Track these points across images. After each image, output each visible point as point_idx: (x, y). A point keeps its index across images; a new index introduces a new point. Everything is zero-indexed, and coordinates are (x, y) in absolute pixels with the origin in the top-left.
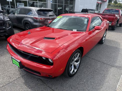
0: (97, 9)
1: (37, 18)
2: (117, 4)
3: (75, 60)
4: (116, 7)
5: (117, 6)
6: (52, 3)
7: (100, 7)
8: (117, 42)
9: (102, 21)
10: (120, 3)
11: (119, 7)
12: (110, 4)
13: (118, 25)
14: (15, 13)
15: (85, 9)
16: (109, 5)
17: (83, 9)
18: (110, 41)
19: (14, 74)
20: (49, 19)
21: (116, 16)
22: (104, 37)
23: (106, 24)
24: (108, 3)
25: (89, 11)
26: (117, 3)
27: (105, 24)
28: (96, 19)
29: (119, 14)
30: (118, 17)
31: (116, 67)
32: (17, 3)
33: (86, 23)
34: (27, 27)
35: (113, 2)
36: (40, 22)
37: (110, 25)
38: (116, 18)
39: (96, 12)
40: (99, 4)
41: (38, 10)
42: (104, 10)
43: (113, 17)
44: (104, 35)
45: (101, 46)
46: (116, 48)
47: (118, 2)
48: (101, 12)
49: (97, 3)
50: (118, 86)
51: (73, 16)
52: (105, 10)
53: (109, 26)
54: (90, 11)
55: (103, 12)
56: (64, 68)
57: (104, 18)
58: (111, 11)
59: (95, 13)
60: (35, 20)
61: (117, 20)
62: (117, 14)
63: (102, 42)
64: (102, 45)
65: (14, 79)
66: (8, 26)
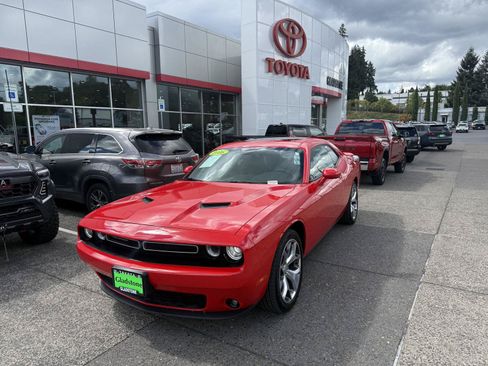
0: (316, 123)
1: (134, 163)
2: (376, 104)
3: (288, 260)
4: (374, 110)
5: (377, 110)
6: (163, 110)
7: (324, 116)
8: (394, 217)
9: (338, 156)
10: (385, 100)
11: (386, 111)
12: (353, 105)
13: (391, 168)
14: (44, 151)
15: (278, 124)
16: (351, 107)
17: (270, 127)
18: (373, 215)
19: (107, 330)
20: (175, 163)
21: (378, 139)
22: (354, 203)
23: (352, 163)
24: (348, 99)
25: (291, 132)
26: (376, 99)
27: (348, 165)
28: (318, 152)
29: (385, 134)
30: (385, 145)
31: (401, 276)
32: (34, 117)
33: (299, 163)
34: (97, 194)
35: (362, 98)
36: (146, 173)
37: (365, 168)
38: (379, 147)
39: (315, 132)
40: (318, 106)
41: (138, 138)
42: (339, 124)
43: (367, 144)
44: (350, 198)
45: (350, 231)
46: (395, 231)
47: (379, 97)
48: (331, 132)
49: (313, 104)
50: (410, 316)
51: (245, 148)
52: (341, 125)
53: (363, 172)
54: (295, 131)
55: (337, 132)
56: (267, 276)
57: (344, 149)
58: (361, 127)
59: (313, 137)
60: (130, 169)
61: (382, 153)
62: (379, 135)
63: (351, 218)
64: (353, 227)
65: (114, 342)
66: (42, 191)
